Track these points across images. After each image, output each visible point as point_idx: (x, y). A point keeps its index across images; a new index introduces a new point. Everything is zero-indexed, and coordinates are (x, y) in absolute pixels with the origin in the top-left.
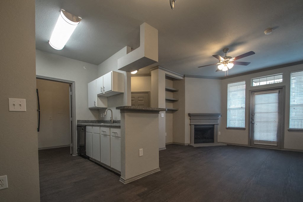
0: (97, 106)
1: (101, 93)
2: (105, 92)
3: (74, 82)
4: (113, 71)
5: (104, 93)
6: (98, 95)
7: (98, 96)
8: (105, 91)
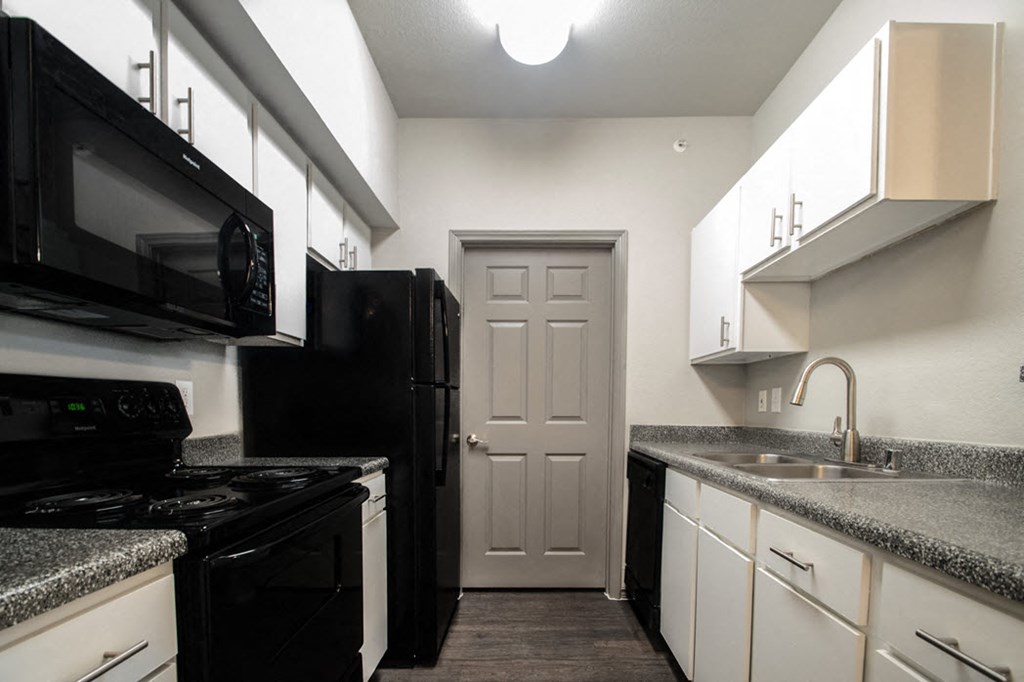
0: (736, 344)
1: (775, 249)
2: (801, 240)
3: (620, 233)
4: (896, 27)
5: (795, 246)
6: (745, 273)
7: (745, 283)
8: (806, 230)
